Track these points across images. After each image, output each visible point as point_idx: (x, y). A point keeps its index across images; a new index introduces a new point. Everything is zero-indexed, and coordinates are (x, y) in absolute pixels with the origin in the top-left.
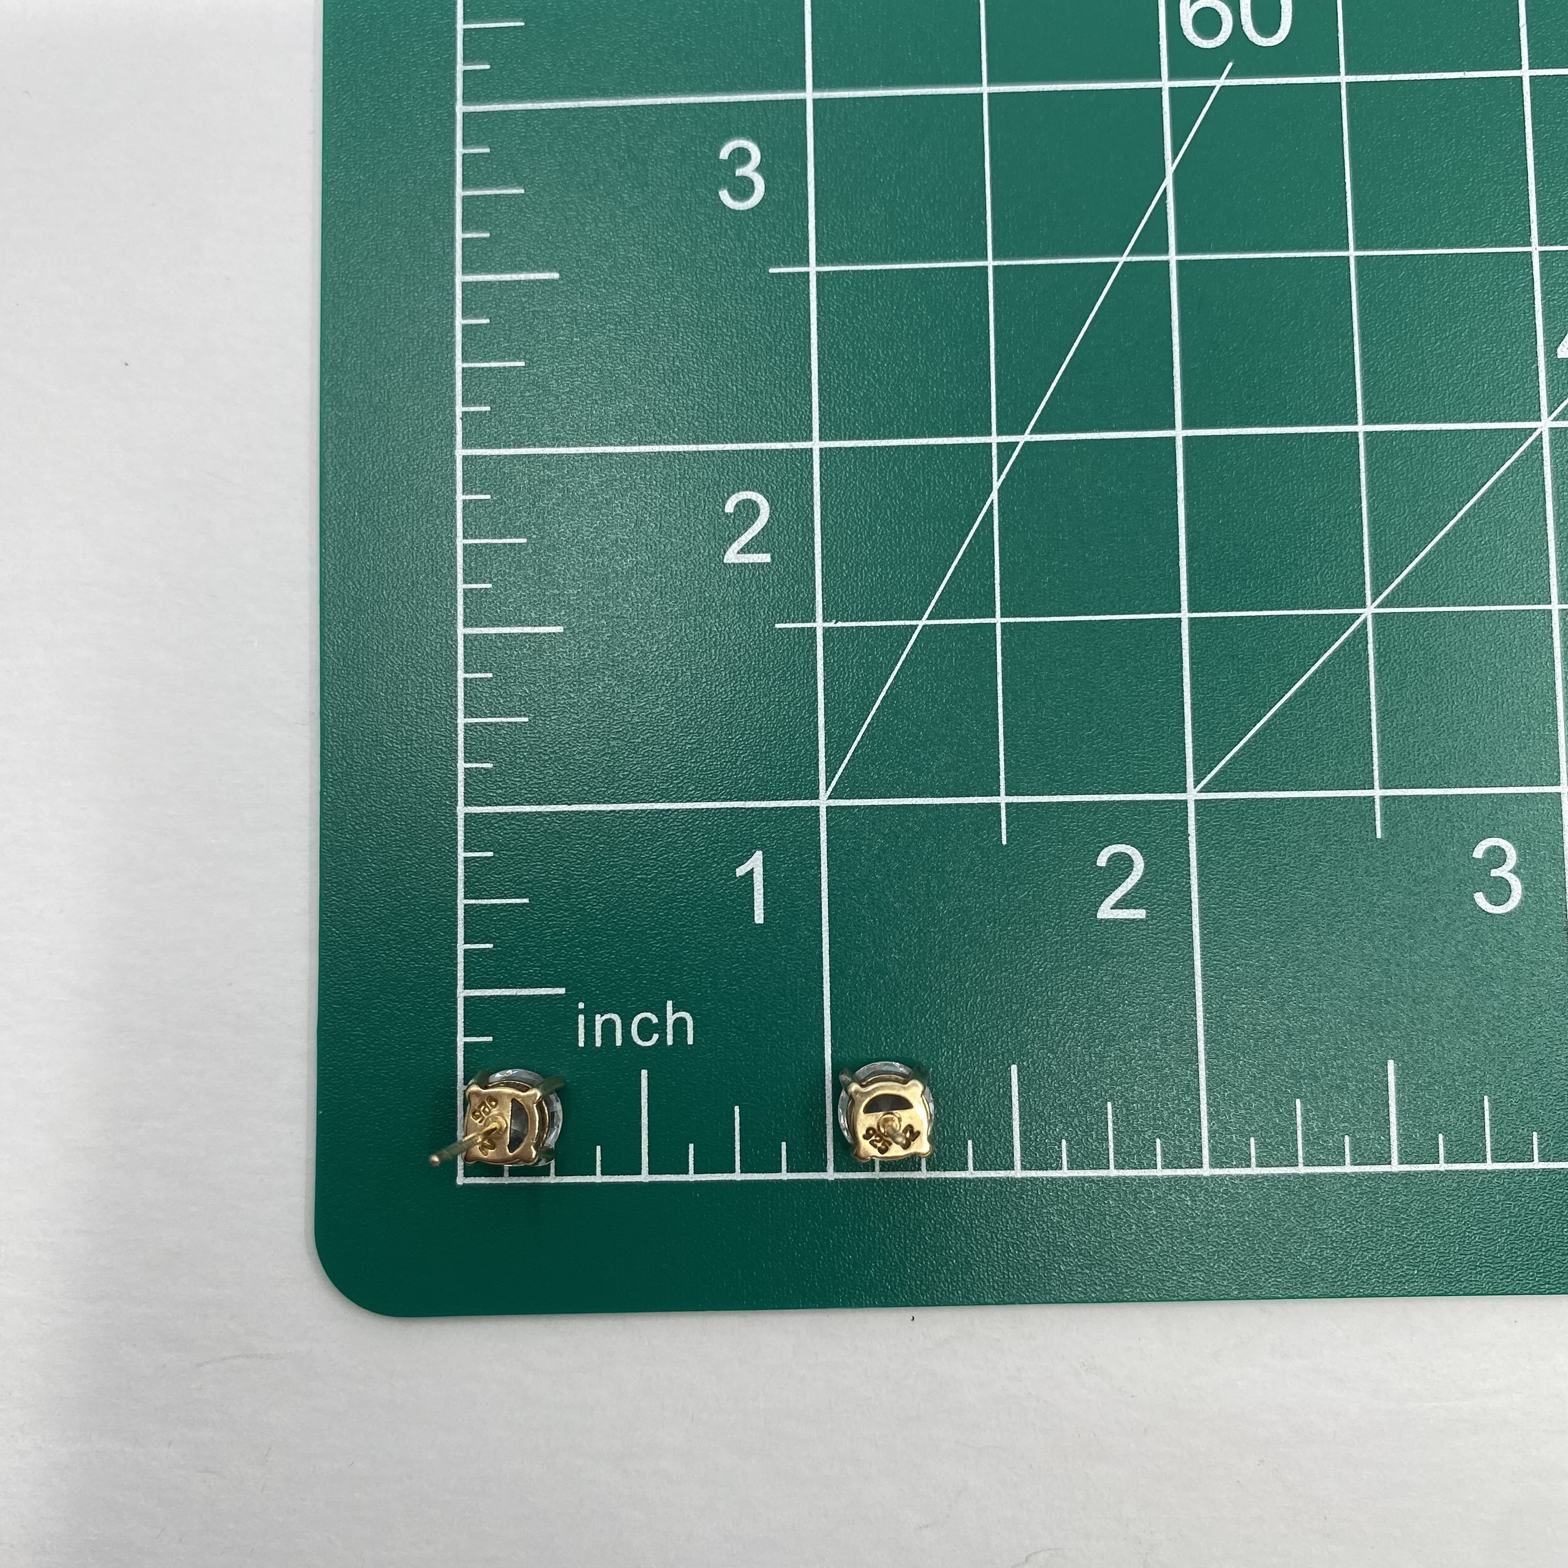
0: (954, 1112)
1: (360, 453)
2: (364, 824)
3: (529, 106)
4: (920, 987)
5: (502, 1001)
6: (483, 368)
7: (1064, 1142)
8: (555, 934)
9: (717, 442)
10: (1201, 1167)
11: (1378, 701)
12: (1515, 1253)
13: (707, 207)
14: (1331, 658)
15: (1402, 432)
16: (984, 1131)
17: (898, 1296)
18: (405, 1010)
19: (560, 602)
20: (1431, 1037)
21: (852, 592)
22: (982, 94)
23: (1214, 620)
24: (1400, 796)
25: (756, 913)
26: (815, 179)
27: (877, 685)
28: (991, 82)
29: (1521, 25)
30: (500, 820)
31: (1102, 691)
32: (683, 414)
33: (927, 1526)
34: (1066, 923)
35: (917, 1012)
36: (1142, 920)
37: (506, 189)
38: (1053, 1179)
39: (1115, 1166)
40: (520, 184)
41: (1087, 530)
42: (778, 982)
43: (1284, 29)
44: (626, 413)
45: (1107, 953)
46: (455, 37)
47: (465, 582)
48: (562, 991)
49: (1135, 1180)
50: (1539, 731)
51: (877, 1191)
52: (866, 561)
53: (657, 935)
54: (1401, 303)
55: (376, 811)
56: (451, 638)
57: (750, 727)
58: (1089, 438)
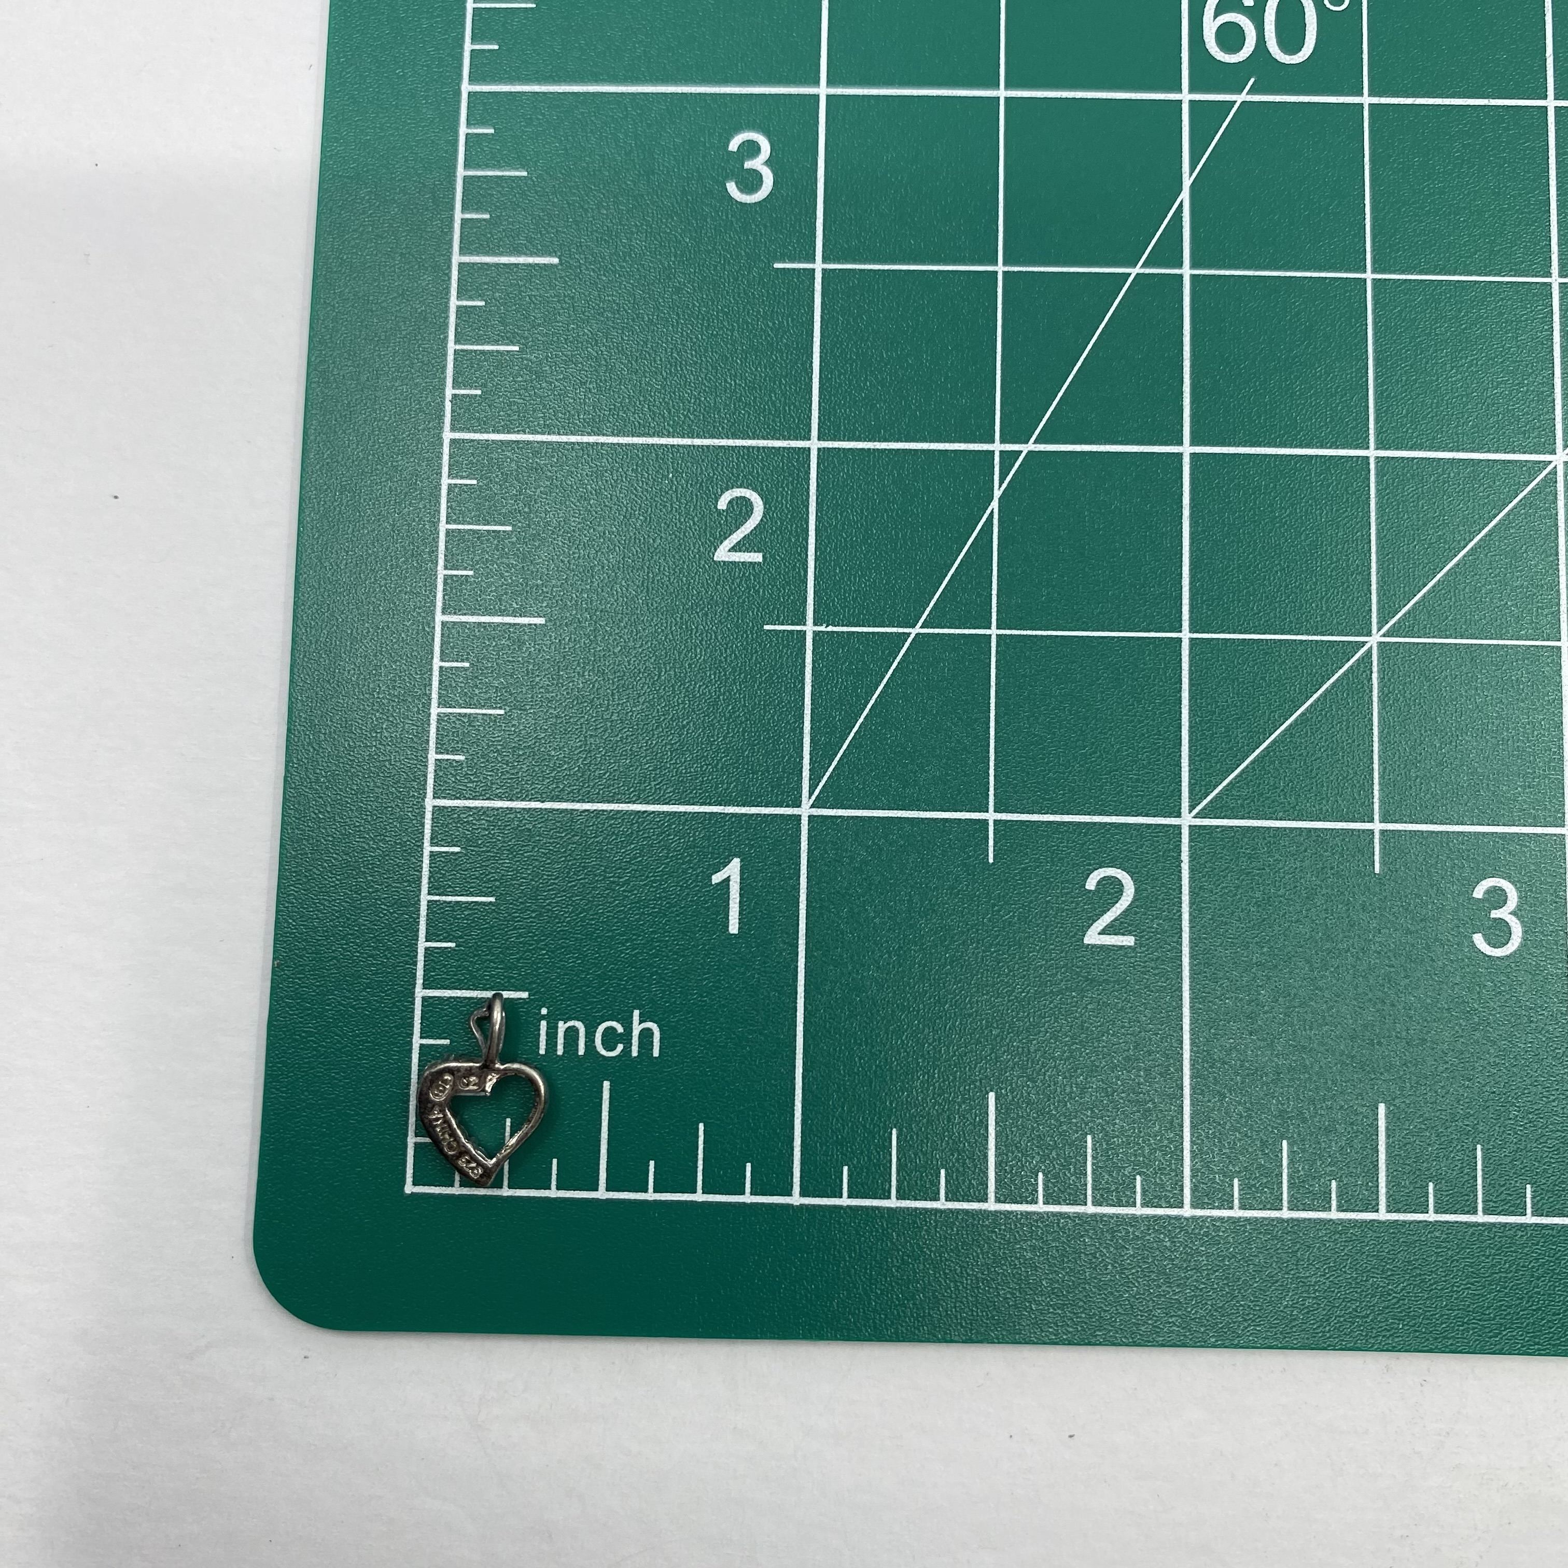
0: (927, 1138)
1: (344, 431)
2: (328, 812)
3: (536, 88)
4: (898, 1006)
5: (461, 1002)
6: (475, 351)
7: (1040, 1175)
8: (520, 935)
9: (712, 437)
10: (1182, 1207)
11: (1381, 732)
12: (1504, 1310)
13: (713, 198)
14: (1334, 685)
15: (1413, 459)
16: (957, 1160)
17: (861, 1331)
18: (359, 1008)
19: (543, 592)
20: (1423, 1081)
21: (844, 595)
22: (999, 98)
23: (1215, 642)
24: (1400, 831)
25: (731, 923)
26: (825, 175)
27: (866, 693)
28: (1008, 86)
29: (1547, 55)
30: (470, 815)
31: (1098, 709)
32: (679, 407)
34: (1052, 947)
35: (893, 1032)
36: (1130, 947)
37: (509, 170)
38: (1026, 1212)
39: (1093, 1202)
40: (523, 167)
41: (1089, 544)
42: (751, 996)
43: (1308, 47)
44: (621, 403)
45: (1092, 980)
46: (464, 15)
47: (446, 568)
48: (525, 995)
49: (1112, 1218)
50: (1544, 771)
51: (842, 1217)
52: (860, 565)
53: (627, 941)
54: (1417, 329)
55: (341, 799)
56: (429, 625)
57: (733, 730)
58: (1095, 450)
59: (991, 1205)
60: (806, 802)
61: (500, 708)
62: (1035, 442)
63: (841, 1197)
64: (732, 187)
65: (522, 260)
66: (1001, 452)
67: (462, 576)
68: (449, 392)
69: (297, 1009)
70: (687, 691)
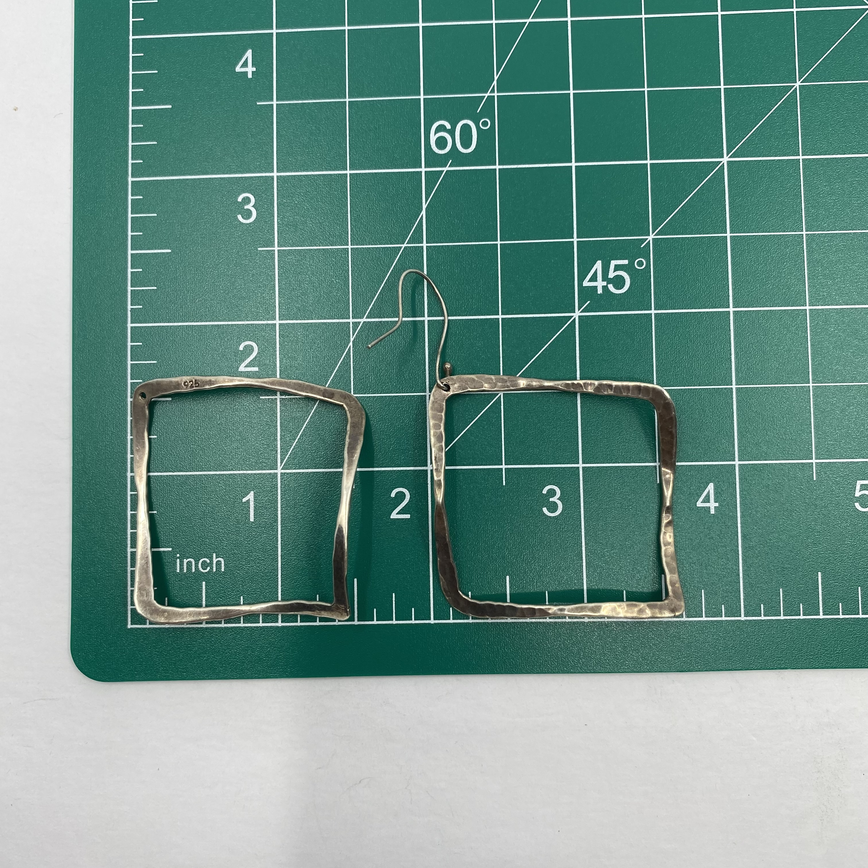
1: (88, 326)
3: (159, 178)
13: (233, 222)
15: (518, 318)
18: (106, 557)
22: (347, 174)
25: (251, 517)
28: (351, 169)
29: (572, 144)
32: (223, 309)
33: (320, 768)
34: (378, 521)
37: (149, 214)
40: (155, 212)
42: (259, 545)
43: (473, 146)
46: (128, 148)
47: (131, 379)
48: (170, 549)
50: (571, 442)
51: (298, 630)
59: (356, 622)
60: (279, 467)
62: (366, 318)
63: (297, 622)
64: (240, 217)
66: (353, 323)
67: (138, 382)
68: (129, 307)
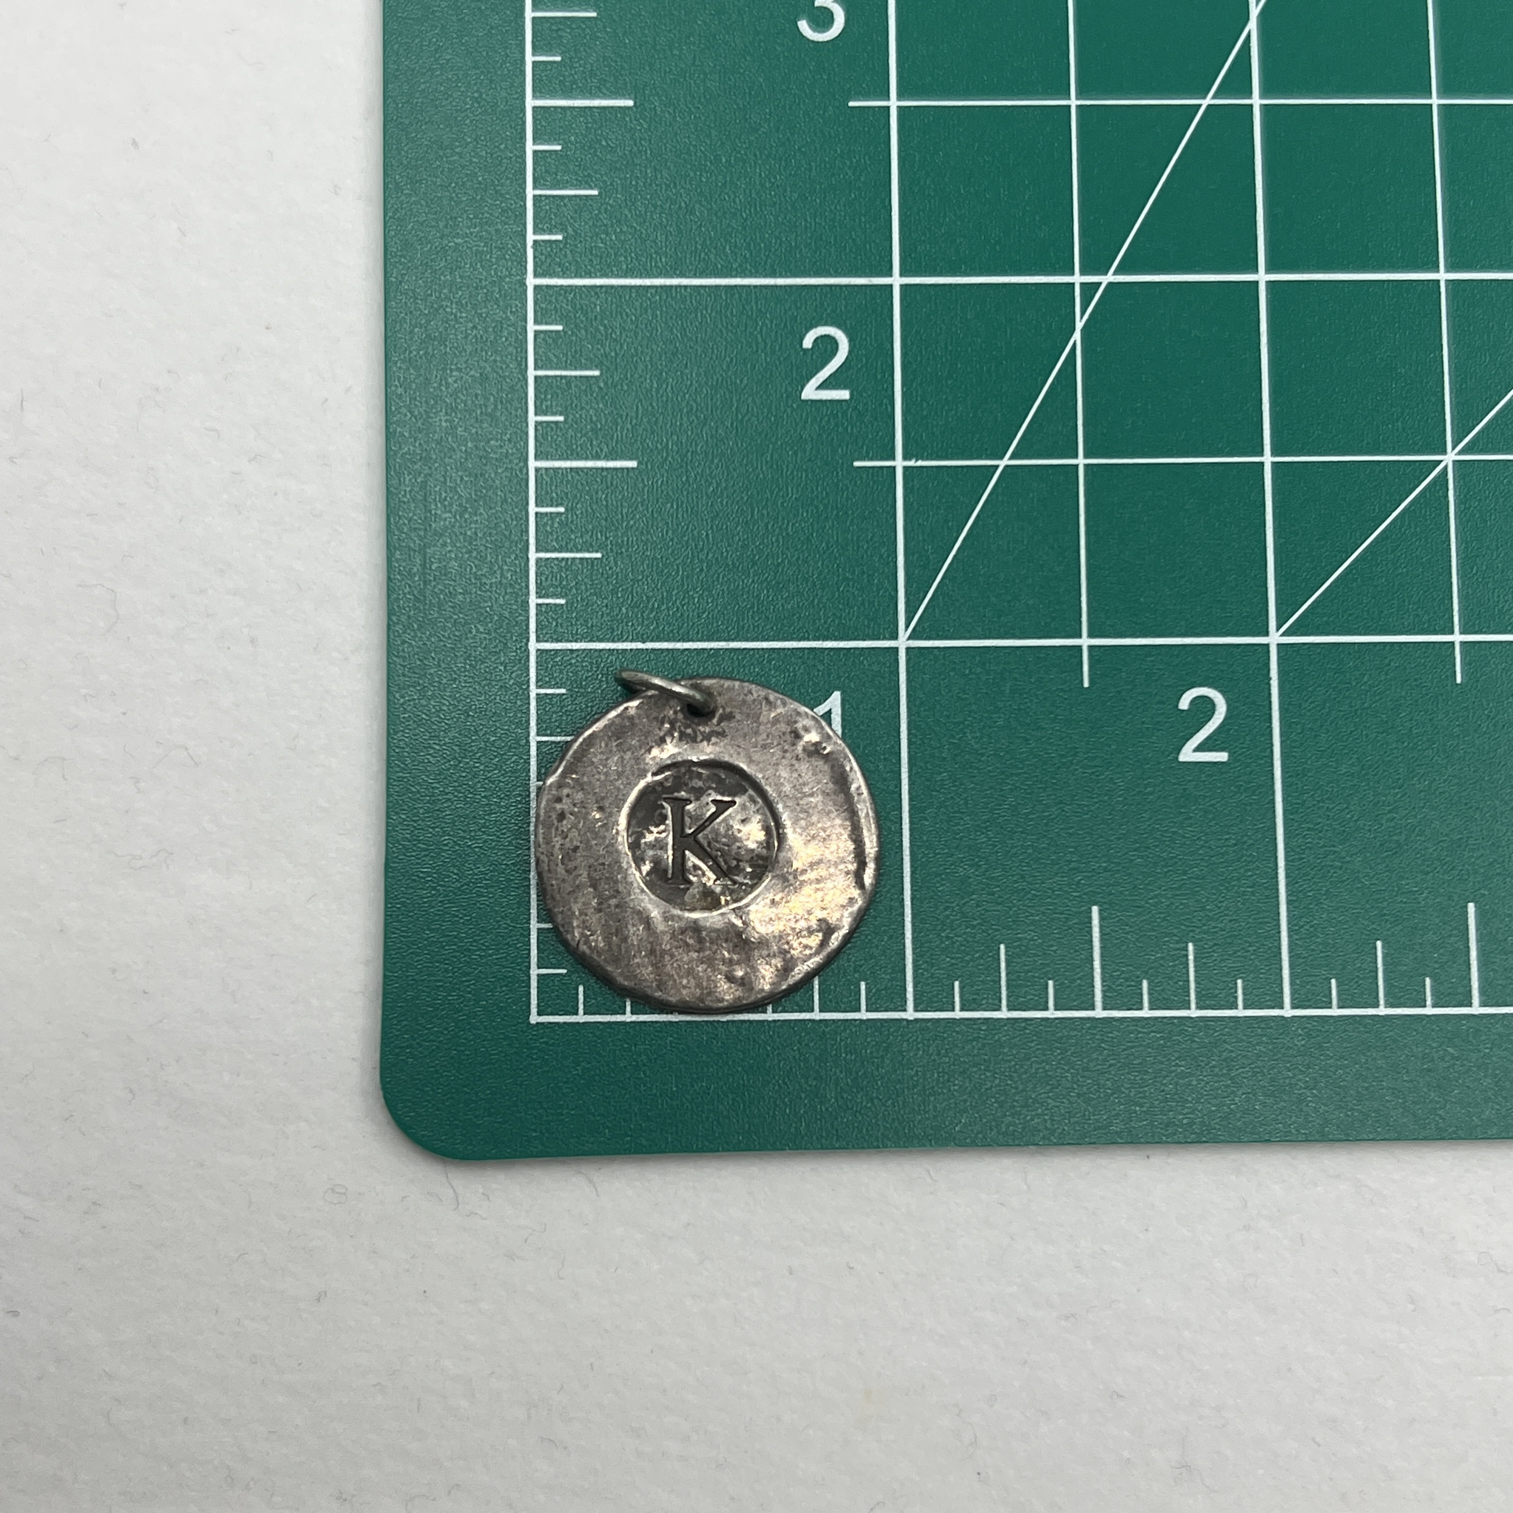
6: (553, 196)
7: (1145, 984)
9: (794, 276)
10: (1283, 1007)
11: (1458, 547)
13: (785, 37)
14: (1411, 504)
15: (1483, 280)
16: (1065, 971)
21: (932, 430)
23: (1296, 465)
24: (1480, 642)
26: (896, 12)
27: (957, 526)
30: (573, 658)
31: (1185, 534)
32: (761, 247)
36: (1223, 763)
37: (578, 11)
38: (1135, 1019)
39: (1196, 1006)
40: (592, 6)
44: (702, 245)
45: (1189, 796)
47: (536, 414)
49: (1216, 1020)
51: (957, 1030)
52: (947, 399)
55: (445, 646)
56: (521, 471)
57: (828, 567)
58: (1173, 280)
59: (1099, 1013)
60: (903, 635)
61: (597, 552)
62: (1115, 273)
63: (953, 1010)
64: (804, 26)
65: (596, 103)
66: (1082, 284)
67: (552, 422)
68: (531, 237)
69: (414, 851)
70: (780, 528)
